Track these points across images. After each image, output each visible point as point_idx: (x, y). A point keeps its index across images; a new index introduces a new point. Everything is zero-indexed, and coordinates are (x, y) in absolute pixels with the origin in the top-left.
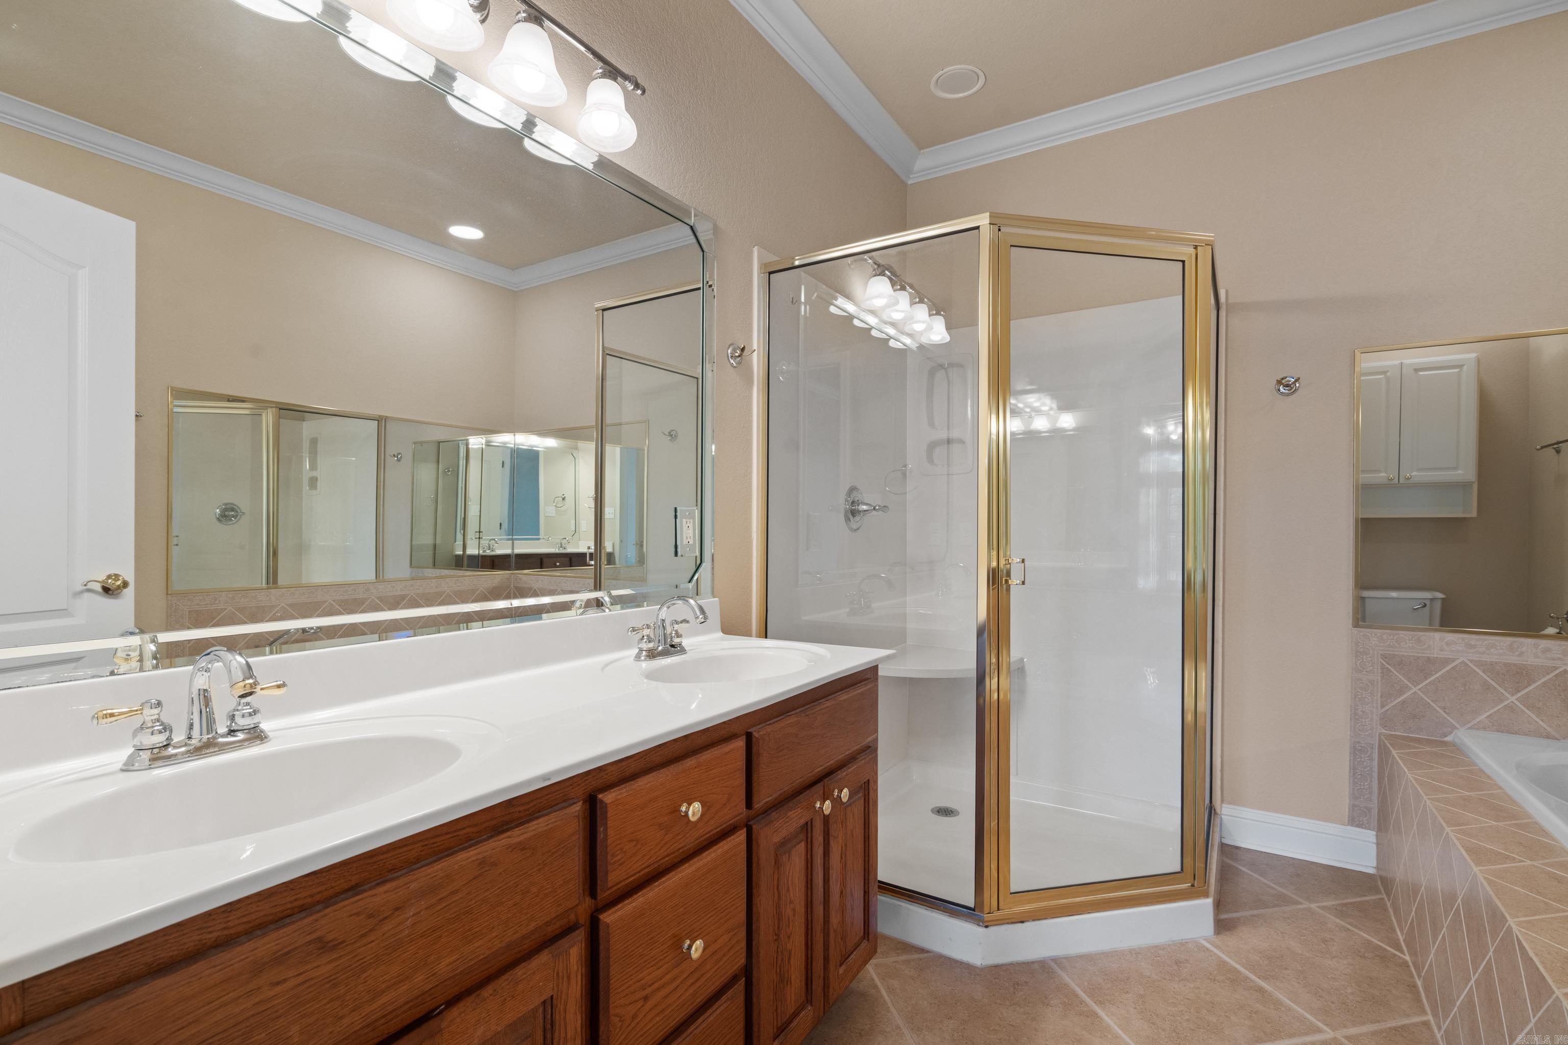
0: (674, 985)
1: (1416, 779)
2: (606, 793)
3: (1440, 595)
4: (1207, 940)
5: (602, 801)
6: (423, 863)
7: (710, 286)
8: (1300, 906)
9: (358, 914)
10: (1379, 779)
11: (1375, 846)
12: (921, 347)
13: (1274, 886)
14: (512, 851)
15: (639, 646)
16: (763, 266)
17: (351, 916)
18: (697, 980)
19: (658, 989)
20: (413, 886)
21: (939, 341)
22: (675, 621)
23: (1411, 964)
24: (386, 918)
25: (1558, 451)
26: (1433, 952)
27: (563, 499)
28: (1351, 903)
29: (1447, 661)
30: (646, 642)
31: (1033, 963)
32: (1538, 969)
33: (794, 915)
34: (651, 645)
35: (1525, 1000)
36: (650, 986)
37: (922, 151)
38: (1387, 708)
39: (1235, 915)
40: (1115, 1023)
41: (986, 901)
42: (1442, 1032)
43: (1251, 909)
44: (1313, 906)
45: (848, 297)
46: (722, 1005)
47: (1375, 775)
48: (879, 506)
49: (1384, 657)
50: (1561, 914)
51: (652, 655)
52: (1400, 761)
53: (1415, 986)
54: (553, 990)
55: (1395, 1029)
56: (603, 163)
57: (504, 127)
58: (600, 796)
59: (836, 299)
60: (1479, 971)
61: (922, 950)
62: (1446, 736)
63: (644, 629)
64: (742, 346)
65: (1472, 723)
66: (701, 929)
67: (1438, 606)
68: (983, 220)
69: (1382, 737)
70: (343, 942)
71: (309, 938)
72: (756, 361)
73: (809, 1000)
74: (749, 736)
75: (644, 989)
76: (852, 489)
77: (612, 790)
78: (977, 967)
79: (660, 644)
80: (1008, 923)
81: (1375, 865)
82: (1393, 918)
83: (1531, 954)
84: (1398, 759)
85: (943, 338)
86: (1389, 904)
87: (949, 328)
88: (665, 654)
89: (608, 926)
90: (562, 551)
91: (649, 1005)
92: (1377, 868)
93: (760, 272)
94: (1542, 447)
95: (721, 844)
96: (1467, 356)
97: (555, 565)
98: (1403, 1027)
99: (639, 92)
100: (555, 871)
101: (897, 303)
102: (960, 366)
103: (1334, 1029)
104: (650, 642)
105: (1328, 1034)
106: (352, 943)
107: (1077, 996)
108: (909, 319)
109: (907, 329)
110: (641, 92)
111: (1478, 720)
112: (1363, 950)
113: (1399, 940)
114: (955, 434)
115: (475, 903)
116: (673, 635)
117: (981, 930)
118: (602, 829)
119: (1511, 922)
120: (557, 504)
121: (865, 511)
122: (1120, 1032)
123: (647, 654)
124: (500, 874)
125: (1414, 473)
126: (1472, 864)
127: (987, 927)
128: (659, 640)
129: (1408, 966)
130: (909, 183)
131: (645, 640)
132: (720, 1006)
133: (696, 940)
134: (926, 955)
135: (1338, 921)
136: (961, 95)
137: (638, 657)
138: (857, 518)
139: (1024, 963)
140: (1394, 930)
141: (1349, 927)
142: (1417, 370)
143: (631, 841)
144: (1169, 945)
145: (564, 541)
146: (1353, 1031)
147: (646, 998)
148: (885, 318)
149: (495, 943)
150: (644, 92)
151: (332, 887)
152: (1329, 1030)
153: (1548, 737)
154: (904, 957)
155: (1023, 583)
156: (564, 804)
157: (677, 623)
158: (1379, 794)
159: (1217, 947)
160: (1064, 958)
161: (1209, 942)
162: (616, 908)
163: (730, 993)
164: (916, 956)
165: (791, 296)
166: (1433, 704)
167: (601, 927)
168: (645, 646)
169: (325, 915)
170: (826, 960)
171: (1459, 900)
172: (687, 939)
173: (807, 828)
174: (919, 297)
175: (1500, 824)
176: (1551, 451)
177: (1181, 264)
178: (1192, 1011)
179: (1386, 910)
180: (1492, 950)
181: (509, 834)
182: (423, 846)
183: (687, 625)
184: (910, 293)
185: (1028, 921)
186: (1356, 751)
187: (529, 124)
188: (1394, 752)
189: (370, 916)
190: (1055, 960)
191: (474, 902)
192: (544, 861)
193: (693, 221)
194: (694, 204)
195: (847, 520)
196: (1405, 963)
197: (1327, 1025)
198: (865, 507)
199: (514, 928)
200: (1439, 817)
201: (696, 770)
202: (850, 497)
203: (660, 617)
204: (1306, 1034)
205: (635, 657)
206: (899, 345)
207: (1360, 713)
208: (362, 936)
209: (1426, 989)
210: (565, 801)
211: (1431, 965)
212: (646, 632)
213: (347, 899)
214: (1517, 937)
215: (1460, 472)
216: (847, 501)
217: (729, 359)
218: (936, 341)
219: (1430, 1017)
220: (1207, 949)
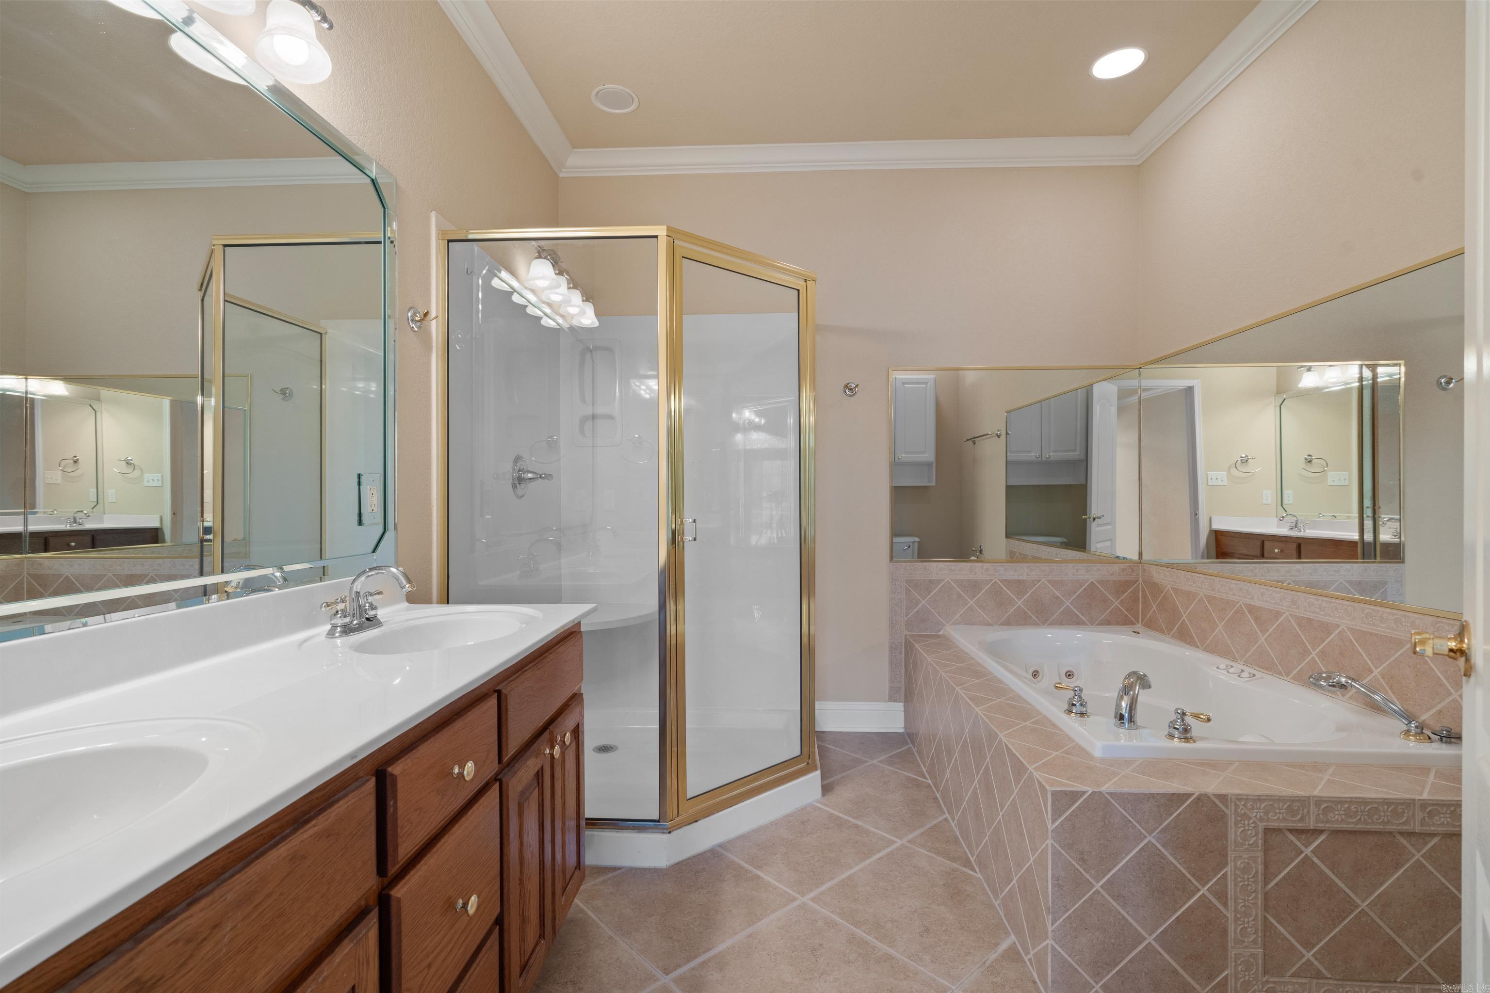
0: (451, 946)
1: (933, 661)
2: (394, 766)
3: (917, 539)
4: (818, 802)
5: (392, 775)
6: (231, 872)
7: (392, 242)
8: (867, 764)
9: (176, 942)
10: (905, 665)
11: (903, 713)
12: (572, 328)
13: (850, 753)
14: (318, 840)
15: (333, 622)
16: (441, 233)
17: (169, 946)
18: (466, 937)
19: (439, 954)
20: (230, 897)
21: (589, 325)
22: (369, 593)
23: (932, 785)
24: (204, 939)
25: (974, 443)
26: (948, 772)
27: (75, 462)
28: (895, 754)
29: (939, 581)
30: (340, 617)
31: (705, 852)
32: (1018, 759)
33: (532, 857)
34: (347, 620)
35: (1011, 780)
36: (433, 952)
37: (574, 150)
38: (908, 617)
39: (831, 780)
40: (772, 878)
41: (669, 812)
42: (956, 821)
43: (840, 773)
44: (875, 761)
45: (513, 273)
46: (483, 956)
47: (903, 664)
48: (545, 474)
49: (907, 581)
50: (1020, 726)
51: (347, 630)
52: (921, 651)
53: (936, 798)
54: (355, 979)
55: (932, 828)
56: (278, 90)
57: (160, 18)
58: (390, 769)
59: (500, 271)
60: (980, 773)
61: (615, 869)
62: (940, 631)
63: (338, 603)
64: (426, 311)
65: (953, 621)
66: (469, 886)
67: (916, 545)
68: (661, 231)
69: (908, 637)
70: (162, 977)
71: (126, 982)
72: (436, 328)
73: (542, 936)
74: (499, 692)
75: (428, 957)
76: (517, 459)
77: (399, 762)
78: (663, 869)
79: (355, 618)
80: (686, 825)
81: (903, 726)
82: (918, 758)
83: (1014, 751)
84: (920, 649)
85: (593, 323)
86: (914, 750)
87: (597, 314)
88: (360, 628)
89: (399, 900)
90: (75, 527)
91: (433, 970)
92: (905, 728)
93: (438, 239)
94: (967, 440)
95: (481, 801)
96: (930, 376)
97: (68, 545)
98: (935, 825)
99: (326, 26)
100: (355, 853)
101: (559, 286)
102: (609, 350)
103: (901, 839)
104: (345, 616)
105: (899, 843)
106: (172, 977)
107: (742, 867)
108: (567, 302)
109: (562, 311)
110: (327, 27)
111: (956, 618)
112: (906, 783)
113: (923, 771)
114: (600, 410)
115: (288, 902)
116: (367, 608)
117: (666, 836)
118: (392, 803)
119: (1001, 735)
120: (64, 467)
121: (531, 479)
122: (777, 884)
123: (342, 629)
124: (309, 866)
125: (903, 455)
126: (974, 706)
127: (670, 832)
128: (354, 614)
129: (931, 787)
130: (562, 175)
131: (339, 615)
132: (481, 959)
133: (471, 896)
134: (619, 871)
135: (890, 768)
136: (618, 111)
137: (331, 634)
138: (523, 486)
139: (698, 855)
140: (920, 766)
141: (896, 770)
142: (904, 383)
143: (416, 810)
144: (795, 812)
145: (80, 514)
146: (911, 836)
147: (429, 966)
148: (544, 298)
149: (306, 942)
150: (331, 27)
151: (138, 920)
152: (898, 840)
153: (989, 624)
154: (601, 879)
155: (695, 539)
156: (357, 784)
157: (371, 595)
158: (906, 677)
159: (825, 805)
160: (728, 842)
161: (819, 803)
162: (404, 881)
163: (488, 944)
164: (610, 875)
165: (466, 267)
166: (932, 610)
167: (393, 904)
168: (339, 621)
169: (140, 952)
170: (554, 894)
171: (967, 732)
172: (459, 898)
173: (539, 775)
174: (574, 284)
175: (980, 680)
176: (971, 442)
177: (797, 291)
178: (819, 853)
179: (913, 754)
180: (989, 757)
181: (313, 822)
182: (229, 853)
183: (380, 596)
184: (566, 278)
185: (701, 819)
186: (893, 649)
187: (189, 21)
188: (917, 646)
189: (189, 941)
190: (721, 846)
191: (286, 902)
192: (346, 845)
193: (374, 173)
194: (375, 156)
195: (514, 486)
196: (929, 786)
197: (897, 837)
198: (530, 475)
199: (321, 922)
200: (950, 682)
201: (464, 731)
202: (516, 466)
203: (355, 589)
204: (887, 847)
205: (327, 634)
206: (551, 324)
207: (894, 622)
208: (182, 966)
209: (943, 797)
210: (356, 780)
211: (947, 781)
212: (341, 606)
213: (158, 929)
214: (1005, 743)
215: (927, 455)
216: (514, 469)
217: (409, 323)
218: (586, 325)
219: (947, 815)
220: (820, 808)
